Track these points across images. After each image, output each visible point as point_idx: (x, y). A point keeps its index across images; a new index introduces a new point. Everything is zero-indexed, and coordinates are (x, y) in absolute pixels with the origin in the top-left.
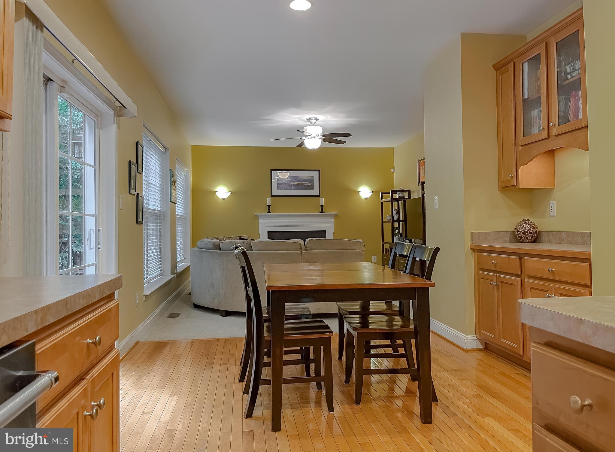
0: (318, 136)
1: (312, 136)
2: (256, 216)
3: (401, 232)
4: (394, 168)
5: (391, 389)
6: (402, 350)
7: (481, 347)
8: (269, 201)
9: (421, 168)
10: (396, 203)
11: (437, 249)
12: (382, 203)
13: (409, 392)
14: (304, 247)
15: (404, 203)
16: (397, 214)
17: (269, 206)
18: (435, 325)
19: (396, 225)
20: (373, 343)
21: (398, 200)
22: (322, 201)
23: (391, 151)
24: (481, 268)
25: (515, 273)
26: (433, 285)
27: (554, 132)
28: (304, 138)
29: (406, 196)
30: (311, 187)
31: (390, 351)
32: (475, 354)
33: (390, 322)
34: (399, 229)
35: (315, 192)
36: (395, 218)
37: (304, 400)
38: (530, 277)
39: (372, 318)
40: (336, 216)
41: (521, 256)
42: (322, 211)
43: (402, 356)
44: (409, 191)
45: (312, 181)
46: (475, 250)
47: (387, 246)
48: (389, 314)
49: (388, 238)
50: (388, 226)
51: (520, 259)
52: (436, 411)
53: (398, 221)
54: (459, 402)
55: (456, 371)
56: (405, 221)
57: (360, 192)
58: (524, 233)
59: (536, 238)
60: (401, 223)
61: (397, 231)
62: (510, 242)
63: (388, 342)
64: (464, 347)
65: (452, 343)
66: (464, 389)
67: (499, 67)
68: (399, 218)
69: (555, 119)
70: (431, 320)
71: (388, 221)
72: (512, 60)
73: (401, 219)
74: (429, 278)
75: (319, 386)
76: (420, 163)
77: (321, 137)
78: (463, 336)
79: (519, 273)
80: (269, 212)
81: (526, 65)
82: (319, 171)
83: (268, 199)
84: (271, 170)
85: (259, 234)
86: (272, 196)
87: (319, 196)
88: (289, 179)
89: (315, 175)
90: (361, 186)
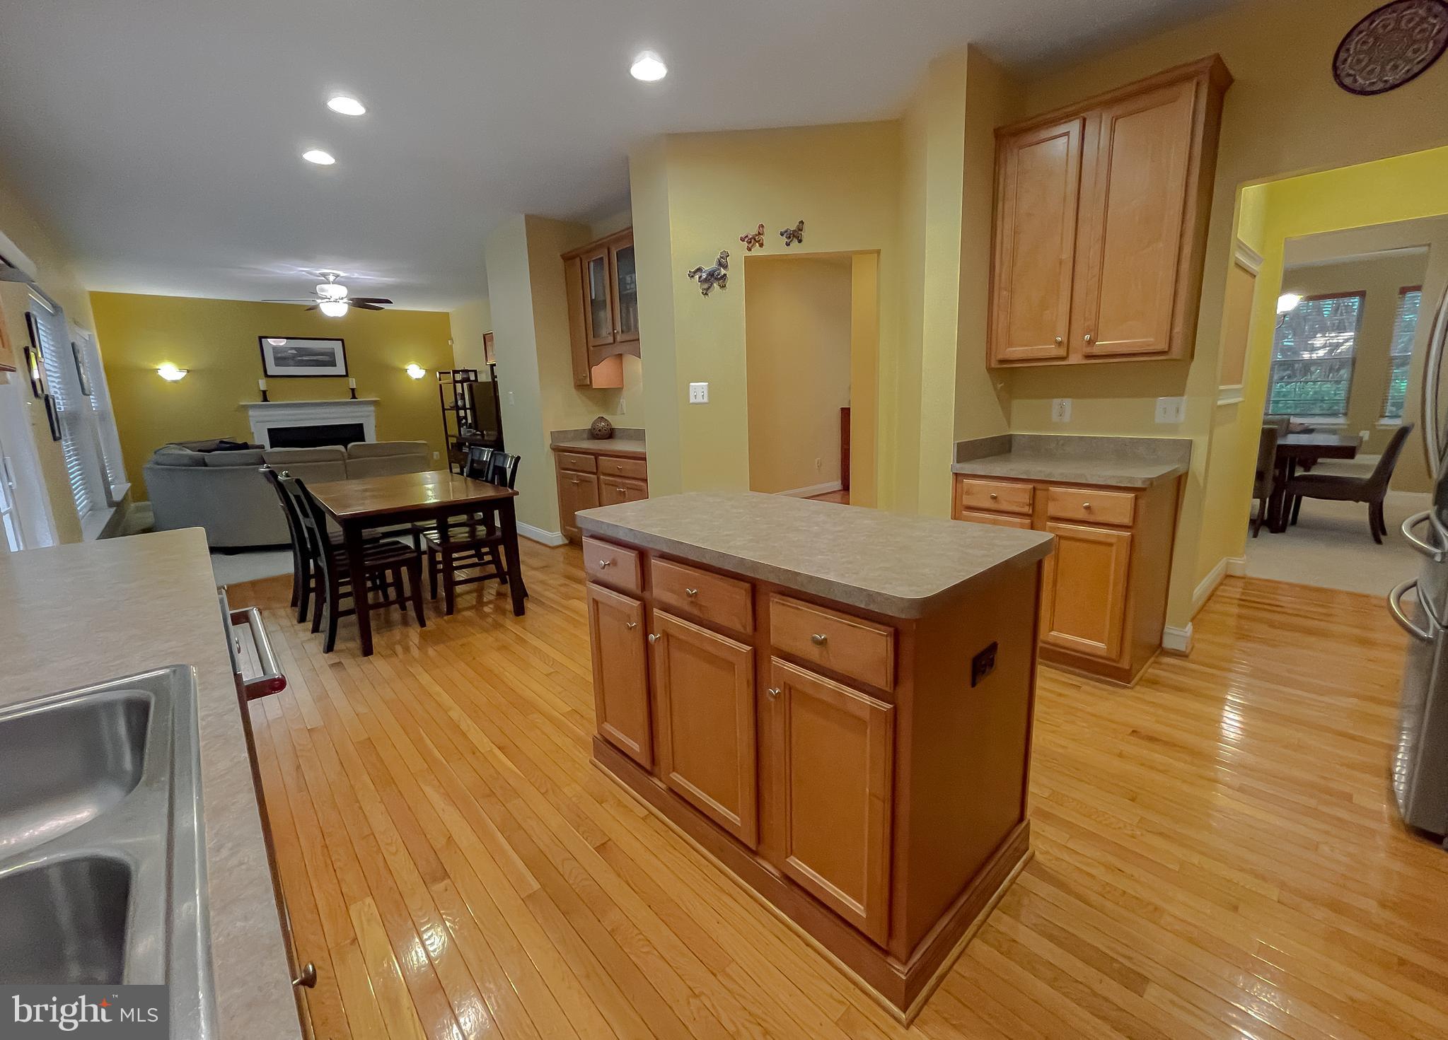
0: (342, 299)
1: (332, 300)
2: (243, 406)
3: (470, 421)
4: (452, 339)
5: (480, 597)
6: (488, 558)
7: (567, 542)
8: (263, 384)
9: (488, 344)
10: (459, 386)
11: (518, 458)
12: (441, 385)
13: (500, 595)
14: (346, 454)
15: (470, 387)
16: (461, 399)
17: (264, 391)
18: (522, 527)
19: (462, 413)
20: (455, 555)
21: (462, 382)
22: (352, 383)
23: (446, 316)
24: (562, 467)
25: (590, 470)
26: (517, 493)
27: (619, 338)
28: (319, 301)
29: (472, 377)
30: (333, 364)
31: (476, 560)
32: (562, 550)
33: (473, 533)
34: (466, 417)
35: (340, 369)
36: (460, 403)
37: (388, 624)
38: (605, 474)
39: (452, 531)
40: (374, 403)
41: (597, 455)
42: (354, 397)
43: (489, 563)
44: (475, 372)
45: (332, 354)
46: (557, 450)
47: (453, 440)
48: (472, 525)
49: (453, 429)
50: (451, 415)
51: (596, 459)
52: (528, 605)
53: (464, 408)
54: (547, 593)
55: (544, 568)
56: (473, 408)
57: (408, 371)
58: (600, 430)
59: (610, 434)
60: (468, 411)
61: (464, 421)
62: (588, 439)
63: (473, 552)
64: (551, 545)
65: (538, 542)
66: (551, 582)
67: (568, 258)
68: (465, 405)
69: (619, 328)
70: (517, 522)
71: (452, 408)
72: (577, 256)
73: (468, 406)
74: (512, 486)
75: (403, 608)
76: (487, 339)
77: (345, 300)
78: (549, 534)
79: (595, 471)
80: (266, 400)
81: (592, 264)
82: (342, 340)
83: (260, 381)
84: (261, 338)
85: (253, 433)
86: (267, 376)
87: (347, 375)
88: (294, 352)
89: (337, 346)
90: (407, 361)
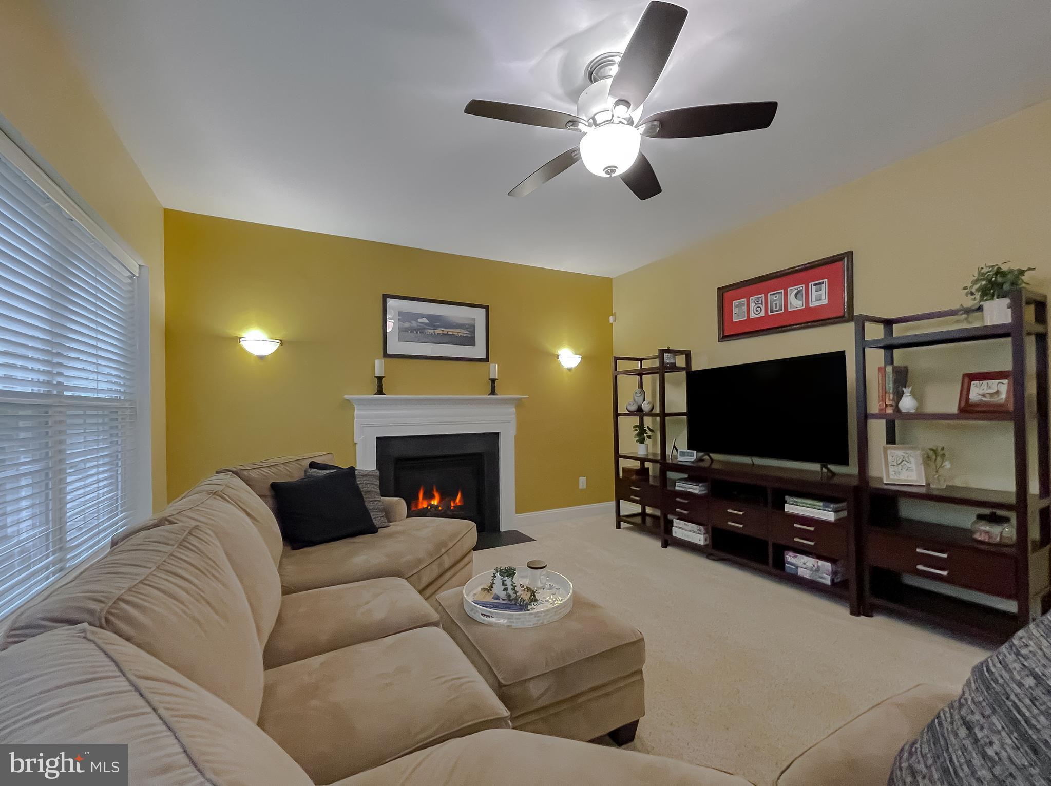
2: (348, 401)
4: (613, 315)
8: (379, 368)
12: (616, 377)
17: (380, 379)
22: (494, 370)
30: (470, 341)
35: (478, 351)
36: (645, 406)
42: (493, 392)
44: (688, 354)
45: (472, 328)
57: (559, 357)
80: (380, 392)
82: (487, 308)
83: (377, 362)
84: (385, 297)
85: (356, 444)
86: (386, 355)
87: (487, 360)
88: (425, 320)
89: (478, 315)
90: (560, 344)
